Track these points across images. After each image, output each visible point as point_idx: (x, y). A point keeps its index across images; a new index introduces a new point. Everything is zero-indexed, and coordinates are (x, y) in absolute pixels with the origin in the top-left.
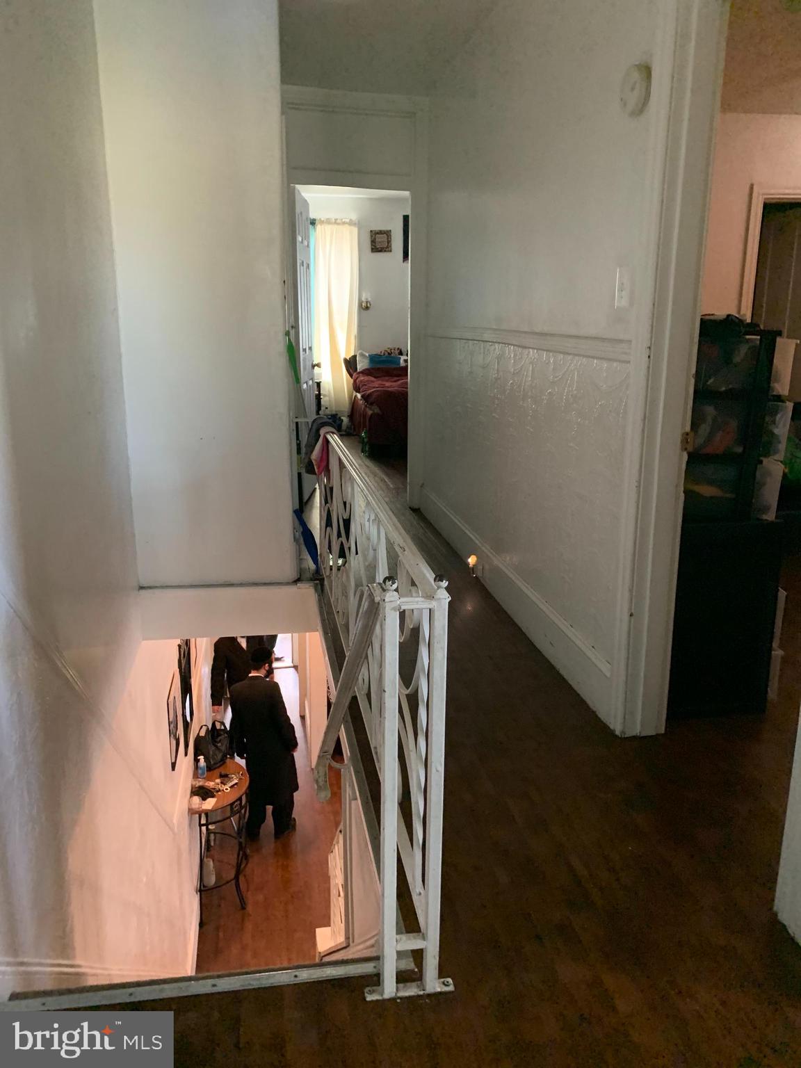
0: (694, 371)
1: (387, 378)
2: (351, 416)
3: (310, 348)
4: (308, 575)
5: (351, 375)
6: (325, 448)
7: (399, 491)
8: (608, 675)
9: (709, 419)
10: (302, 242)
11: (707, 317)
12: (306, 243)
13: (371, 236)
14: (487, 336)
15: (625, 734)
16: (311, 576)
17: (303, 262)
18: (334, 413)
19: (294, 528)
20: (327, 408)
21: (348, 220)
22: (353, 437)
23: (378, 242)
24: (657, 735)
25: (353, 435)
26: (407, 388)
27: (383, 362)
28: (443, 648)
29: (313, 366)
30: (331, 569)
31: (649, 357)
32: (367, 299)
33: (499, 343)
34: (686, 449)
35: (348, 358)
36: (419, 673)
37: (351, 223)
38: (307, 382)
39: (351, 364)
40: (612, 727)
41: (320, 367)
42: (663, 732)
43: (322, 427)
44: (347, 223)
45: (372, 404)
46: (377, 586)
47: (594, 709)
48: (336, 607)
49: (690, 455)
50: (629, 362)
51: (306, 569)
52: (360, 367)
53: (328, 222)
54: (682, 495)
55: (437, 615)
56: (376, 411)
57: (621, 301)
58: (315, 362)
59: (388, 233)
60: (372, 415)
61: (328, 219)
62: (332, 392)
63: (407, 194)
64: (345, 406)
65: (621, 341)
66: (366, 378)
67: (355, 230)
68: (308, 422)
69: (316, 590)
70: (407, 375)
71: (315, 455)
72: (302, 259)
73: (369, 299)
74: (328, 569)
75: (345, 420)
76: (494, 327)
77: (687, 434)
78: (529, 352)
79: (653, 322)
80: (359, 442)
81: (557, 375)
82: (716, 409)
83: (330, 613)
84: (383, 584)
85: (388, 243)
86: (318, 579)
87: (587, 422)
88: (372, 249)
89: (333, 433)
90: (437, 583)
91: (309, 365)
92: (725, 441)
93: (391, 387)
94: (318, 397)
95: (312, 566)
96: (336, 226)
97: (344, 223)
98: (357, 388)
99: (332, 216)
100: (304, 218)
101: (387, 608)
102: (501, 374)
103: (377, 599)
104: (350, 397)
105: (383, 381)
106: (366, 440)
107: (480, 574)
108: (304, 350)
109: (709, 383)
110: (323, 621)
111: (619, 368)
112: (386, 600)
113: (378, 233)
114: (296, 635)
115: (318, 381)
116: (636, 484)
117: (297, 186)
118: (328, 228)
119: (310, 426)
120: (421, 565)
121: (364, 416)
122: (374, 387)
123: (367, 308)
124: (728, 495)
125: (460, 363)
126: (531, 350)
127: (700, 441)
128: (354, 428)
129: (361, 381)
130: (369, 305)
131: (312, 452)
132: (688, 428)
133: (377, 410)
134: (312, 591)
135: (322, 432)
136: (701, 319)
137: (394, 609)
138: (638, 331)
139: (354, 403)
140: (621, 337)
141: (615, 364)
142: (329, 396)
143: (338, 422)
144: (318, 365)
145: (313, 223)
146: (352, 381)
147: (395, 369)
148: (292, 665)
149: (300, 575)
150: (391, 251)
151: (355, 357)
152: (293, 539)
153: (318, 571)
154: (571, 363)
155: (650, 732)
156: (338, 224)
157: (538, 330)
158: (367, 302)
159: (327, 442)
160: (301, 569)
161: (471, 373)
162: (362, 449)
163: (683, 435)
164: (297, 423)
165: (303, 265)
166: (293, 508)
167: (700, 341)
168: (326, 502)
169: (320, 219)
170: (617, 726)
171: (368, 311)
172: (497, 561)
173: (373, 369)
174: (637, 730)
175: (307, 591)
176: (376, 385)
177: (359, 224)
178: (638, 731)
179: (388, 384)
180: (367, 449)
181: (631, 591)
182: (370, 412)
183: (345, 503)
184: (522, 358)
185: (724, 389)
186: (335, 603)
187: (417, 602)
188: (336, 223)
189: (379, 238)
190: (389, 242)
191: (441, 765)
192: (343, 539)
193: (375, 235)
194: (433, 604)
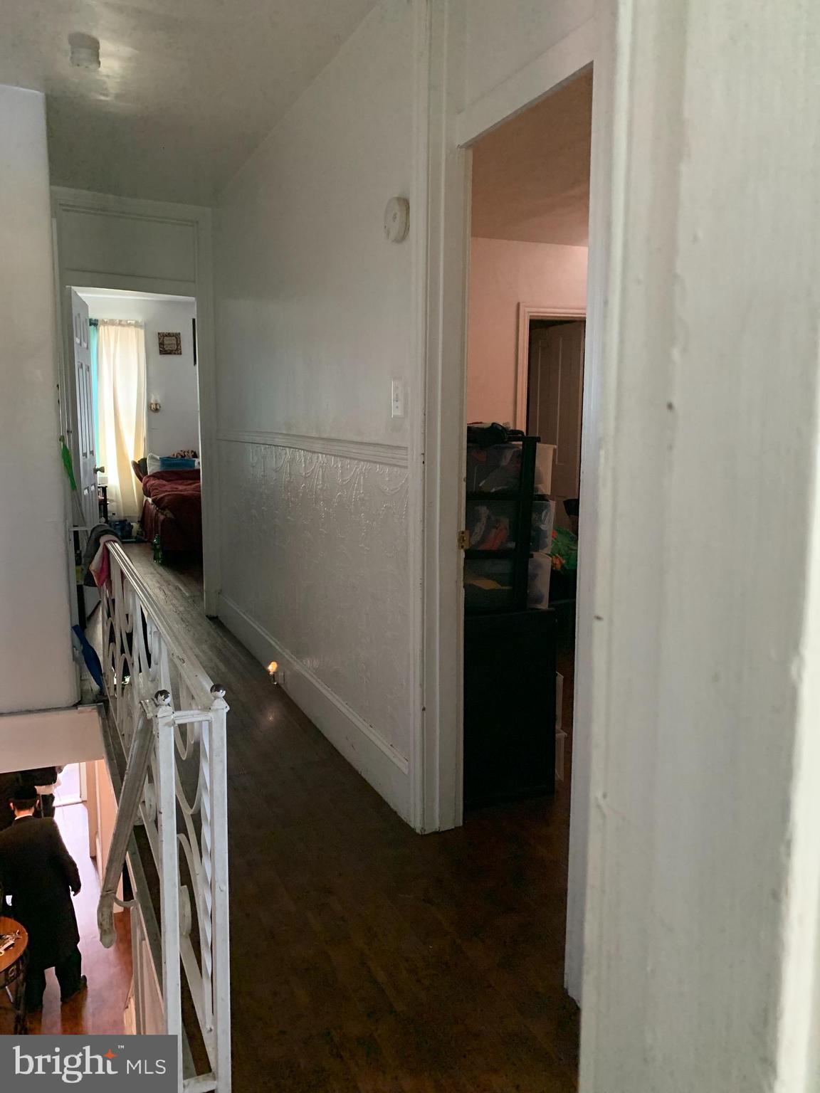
0: (464, 475)
1: (180, 482)
2: (142, 522)
3: (92, 453)
4: (90, 697)
5: (141, 479)
6: (106, 560)
7: (195, 600)
8: (406, 772)
9: (484, 520)
10: (80, 344)
11: (476, 426)
12: (85, 345)
13: (159, 339)
14: (278, 441)
15: (425, 830)
16: (95, 698)
17: (82, 365)
18: (123, 519)
19: (74, 647)
20: (114, 514)
21: (133, 322)
22: (144, 544)
23: (167, 345)
24: (456, 827)
25: (146, 542)
26: (200, 491)
27: (174, 465)
28: (222, 761)
29: (96, 471)
30: (115, 689)
31: (424, 462)
32: (156, 401)
33: (291, 448)
34: (462, 547)
35: (137, 461)
36: (200, 790)
37: (137, 325)
38: (88, 488)
39: (140, 467)
40: (412, 826)
41: (103, 472)
42: (461, 824)
43: (102, 535)
44: (132, 325)
45: (163, 509)
46: (150, 702)
47: (395, 809)
48: (121, 731)
49: (466, 552)
50: (406, 467)
51: (88, 690)
52: (150, 471)
53: (112, 323)
54: (463, 591)
55: (214, 726)
56: (168, 516)
57: (396, 412)
58: (98, 466)
59: (177, 336)
60: (163, 520)
61: (113, 320)
62: (120, 496)
63: (192, 299)
64: (135, 512)
65: (399, 448)
66: (157, 482)
67: (142, 332)
68: (86, 531)
69: (99, 713)
70: (200, 480)
71: (95, 565)
72: (81, 361)
73: (159, 401)
74: (112, 689)
75: (135, 526)
76: (284, 432)
77: (463, 533)
78: (318, 457)
79: (425, 431)
80: (153, 549)
81: (346, 478)
82: (488, 508)
83: (115, 737)
84: (155, 699)
85: (178, 346)
86: (102, 701)
87: (375, 523)
88: (160, 351)
89: (115, 541)
90: (214, 693)
91: (90, 469)
92: (500, 537)
93: (185, 490)
94: (103, 504)
95: (96, 687)
96: (119, 328)
97: (129, 325)
98: (147, 492)
99: (117, 317)
100: (82, 319)
101: (160, 724)
102: (293, 477)
103: (150, 716)
104: (141, 501)
105: (176, 484)
106: (158, 547)
107: (281, 681)
108: (85, 455)
109: (480, 485)
110: (107, 745)
111: (399, 473)
112: (159, 716)
113: (166, 336)
114: (83, 764)
115: (103, 486)
116: (420, 581)
117: (74, 288)
118: (112, 329)
119: (89, 535)
120: (199, 676)
121: (156, 522)
122: (166, 491)
123: (157, 410)
124: (507, 588)
125: (253, 467)
126: (320, 455)
127: (477, 538)
128: (146, 534)
129: (152, 485)
130: (158, 407)
131: (91, 562)
132: (463, 528)
133: (170, 515)
134: (95, 714)
135: (102, 540)
136: (468, 428)
137: (168, 724)
138: (412, 439)
139: (145, 508)
140: (399, 444)
141: (395, 469)
142: (117, 501)
143: (127, 529)
144: (102, 470)
145: (94, 323)
146: (141, 485)
147: (188, 472)
148: (80, 800)
149: (82, 698)
150: (181, 354)
151: (144, 460)
152: (72, 657)
153: (102, 692)
154: (356, 468)
155: (449, 826)
156: (123, 326)
157: (325, 436)
158: (156, 404)
159: (107, 551)
160: (82, 690)
161: (264, 476)
162: (154, 556)
163: (459, 533)
164: (76, 533)
165: (82, 367)
166: (71, 624)
167: (468, 447)
168: (109, 616)
169: (103, 320)
170: (416, 823)
171: (159, 413)
172: (297, 667)
173: (163, 472)
174: (436, 825)
175: (89, 717)
176: (169, 489)
177: (145, 326)
178: (437, 827)
179: (180, 488)
180: (160, 556)
181: (422, 685)
182: (162, 517)
183: (127, 615)
184: (312, 462)
185: (493, 490)
186: (121, 725)
187: (193, 715)
188: (120, 324)
189: (167, 341)
190: (178, 344)
191: (225, 884)
192: (127, 655)
193: (162, 337)
194: (211, 715)
